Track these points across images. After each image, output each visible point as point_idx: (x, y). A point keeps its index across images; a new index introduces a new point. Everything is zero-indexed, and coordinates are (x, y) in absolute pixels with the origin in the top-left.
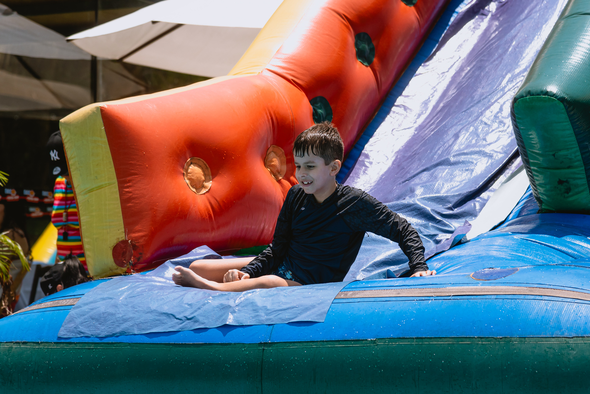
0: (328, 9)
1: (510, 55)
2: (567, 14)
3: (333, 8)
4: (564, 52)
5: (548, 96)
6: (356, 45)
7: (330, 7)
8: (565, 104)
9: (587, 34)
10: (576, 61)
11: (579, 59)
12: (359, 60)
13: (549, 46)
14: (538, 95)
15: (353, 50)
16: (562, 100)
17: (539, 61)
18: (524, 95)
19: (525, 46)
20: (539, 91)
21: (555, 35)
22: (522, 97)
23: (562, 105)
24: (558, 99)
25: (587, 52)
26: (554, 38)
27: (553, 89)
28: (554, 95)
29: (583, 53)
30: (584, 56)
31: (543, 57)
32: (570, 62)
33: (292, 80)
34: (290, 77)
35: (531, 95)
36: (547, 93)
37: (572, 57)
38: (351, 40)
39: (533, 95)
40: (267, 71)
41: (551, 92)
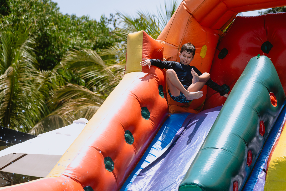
0: (91, 147)
1: (180, 167)
2: (202, 148)
3: (93, 146)
4: (202, 165)
5: (195, 185)
6: (105, 162)
7: (92, 146)
8: (202, 189)
9: (212, 157)
10: (207, 169)
11: (209, 168)
12: (107, 169)
13: (195, 162)
14: (190, 184)
15: (104, 165)
16: (201, 187)
17: (191, 169)
18: (184, 185)
19: (187, 163)
20: (190, 183)
21: (198, 157)
22: (183, 185)
23: (201, 189)
24: (199, 187)
25: (212, 165)
26: (197, 159)
27: (197, 182)
28: (197, 185)
29: (210, 165)
30: (211, 167)
31: (192, 168)
32: (204, 170)
33: (75, 179)
34: (74, 178)
35: (187, 185)
36: (194, 184)
37: (205, 167)
38: (103, 160)
39: (188, 185)
40: (63, 175)
41: (196, 183)
